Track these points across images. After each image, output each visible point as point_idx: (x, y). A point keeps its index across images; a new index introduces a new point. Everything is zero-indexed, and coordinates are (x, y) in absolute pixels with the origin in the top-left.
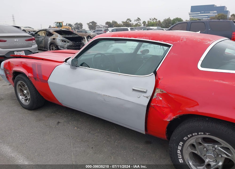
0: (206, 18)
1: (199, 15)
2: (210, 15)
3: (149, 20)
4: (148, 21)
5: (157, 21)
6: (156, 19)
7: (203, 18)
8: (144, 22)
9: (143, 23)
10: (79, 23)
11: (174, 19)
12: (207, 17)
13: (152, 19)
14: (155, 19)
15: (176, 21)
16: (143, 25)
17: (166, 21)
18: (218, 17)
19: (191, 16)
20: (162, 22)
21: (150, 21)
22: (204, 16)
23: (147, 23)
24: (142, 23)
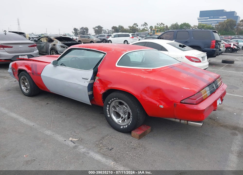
0: (215, 23)
1: (208, 20)
2: (220, 20)
3: (156, 25)
4: (155, 26)
5: (164, 26)
6: (164, 24)
7: (212, 23)
8: (151, 27)
9: (150, 28)
10: (84, 27)
11: (182, 24)
12: (216, 22)
13: (159, 24)
14: (162, 24)
15: (184, 27)
16: (150, 30)
17: (173, 26)
18: (227, 22)
19: (200, 21)
20: (170, 27)
21: (157, 25)
22: (213, 21)
23: (154, 28)
24: (149, 28)
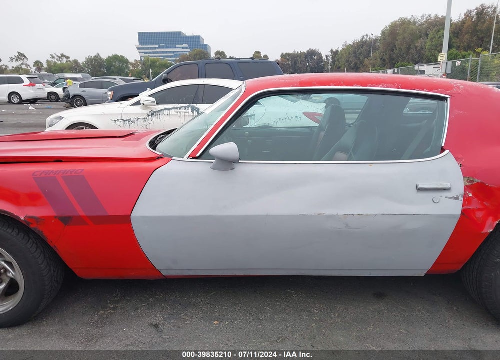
0: (171, 57)
1: (158, 50)
2: (178, 52)
3: (50, 60)
4: (48, 61)
5: (70, 61)
6: (68, 58)
7: (166, 56)
8: (38, 65)
9: (34, 66)
11: (109, 57)
12: (173, 55)
13: (56, 57)
14: (63, 56)
15: (115, 63)
16: (34, 69)
17: (92, 62)
18: (194, 55)
19: (143, 53)
20: (83, 63)
21: (53, 60)
22: (167, 53)
23: (45, 66)
24: (32, 66)
